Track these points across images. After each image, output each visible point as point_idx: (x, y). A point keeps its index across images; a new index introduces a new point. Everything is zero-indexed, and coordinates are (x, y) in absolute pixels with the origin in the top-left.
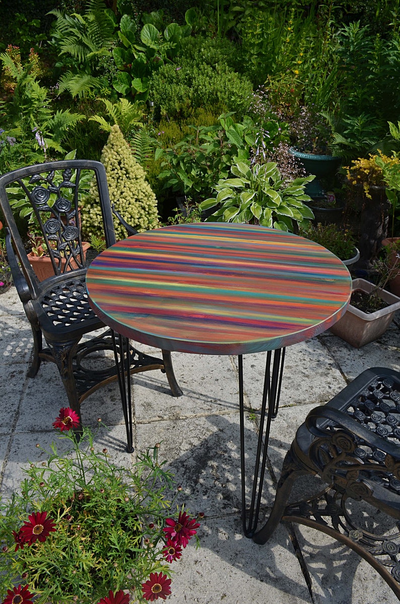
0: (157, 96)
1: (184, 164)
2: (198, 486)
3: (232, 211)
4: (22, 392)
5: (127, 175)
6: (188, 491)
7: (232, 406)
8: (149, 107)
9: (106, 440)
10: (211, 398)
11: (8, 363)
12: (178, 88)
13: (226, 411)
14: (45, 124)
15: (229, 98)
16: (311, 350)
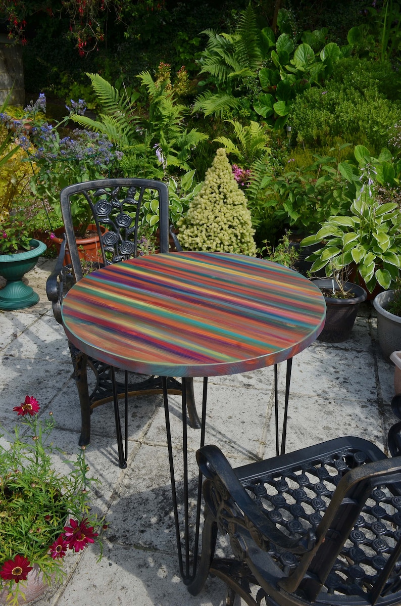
0: (296, 121)
1: (294, 195)
2: (166, 519)
3: (332, 251)
4: (60, 389)
5: (225, 200)
6: (154, 520)
7: (244, 451)
8: (286, 132)
9: (107, 451)
10: (227, 438)
11: (61, 361)
12: (318, 114)
13: (235, 455)
14: (173, 141)
15: (371, 128)
16: (362, 417)
